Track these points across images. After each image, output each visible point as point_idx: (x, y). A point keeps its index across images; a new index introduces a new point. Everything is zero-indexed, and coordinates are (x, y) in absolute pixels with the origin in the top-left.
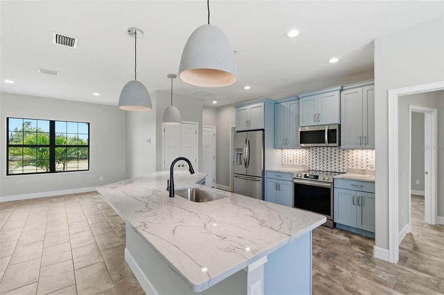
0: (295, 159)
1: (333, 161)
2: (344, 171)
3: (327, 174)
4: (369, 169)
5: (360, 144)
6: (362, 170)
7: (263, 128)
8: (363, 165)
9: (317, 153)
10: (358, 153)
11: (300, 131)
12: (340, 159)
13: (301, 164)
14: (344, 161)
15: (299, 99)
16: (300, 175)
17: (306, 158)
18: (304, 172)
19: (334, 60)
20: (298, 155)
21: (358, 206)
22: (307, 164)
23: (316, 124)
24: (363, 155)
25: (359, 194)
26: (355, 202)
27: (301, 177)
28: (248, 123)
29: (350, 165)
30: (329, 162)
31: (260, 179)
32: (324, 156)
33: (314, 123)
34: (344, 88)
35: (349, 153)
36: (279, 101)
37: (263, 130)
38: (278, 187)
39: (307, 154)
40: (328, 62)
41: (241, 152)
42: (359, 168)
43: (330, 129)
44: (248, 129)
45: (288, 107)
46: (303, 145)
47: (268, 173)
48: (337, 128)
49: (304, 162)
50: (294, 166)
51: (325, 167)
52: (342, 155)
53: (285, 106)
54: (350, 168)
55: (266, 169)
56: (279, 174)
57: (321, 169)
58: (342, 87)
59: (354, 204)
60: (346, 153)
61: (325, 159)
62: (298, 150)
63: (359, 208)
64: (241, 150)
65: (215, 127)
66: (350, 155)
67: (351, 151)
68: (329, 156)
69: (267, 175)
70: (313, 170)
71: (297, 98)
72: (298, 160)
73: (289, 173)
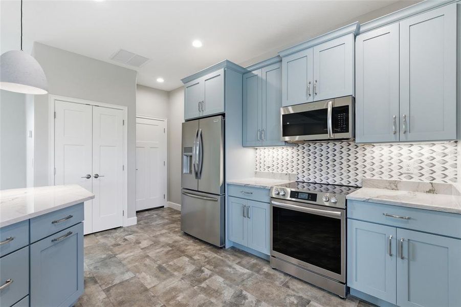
0: (275, 163)
1: (338, 166)
2: (359, 184)
3: (328, 190)
4: (404, 180)
5: (395, 133)
6: (390, 182)
7: (222, 111)
8: (392, 173)
9: (310, 153)
10: (382, 152)
11: (282, 113)
12: (349, 163)
13: (285, 172)
14: (357, 166)
15: (281, 61)
16: (282, 193)
17: (293, 162)
18: (289, 185)
20: (280, 157)
21: (399, 259)
22: (295, 172)
23: (311, 99)
24: (392, 155)
25: (403, 235)
26: (394, 252)
27: (284, 195)
28: (201, 105)
29: (368, 172)
30: (331, 168)
31: (219, 198)
32: (322, 158)
33: (307, 99)
34: (362, 29)
35: (366, 152)
36: (249, 69)
37: (223, 115)
38: (246, 212)
39: (295, 155)
41: (190, 154)
42: (385, 177)
43: (336, 106)
44: (201, 115)
45: (264, 78)
46: (287, 138)
47: (231, 188)
48: (349, 103)
49: (290, 168)
50: (273, 175)
51: (324, 176)
52: (352, 155)
53: (260, 75)
54: (368, 177)
55: (227, 181)
56: (248, 189)
57: (318, 181)
58: (359, 28)
59: (391, 255)
60: (360, 152)
61: (324, 163)
62: (280, 149)
63: (402, 265)
64: (190, 149)
65: (166, 120)
66: (369, 155)
67: (369, 149)
68: (331, 158)
69: (230, 191)
70: (304, 182)
71: (278, 59)
72: (279, 166)
73: (264, 188)
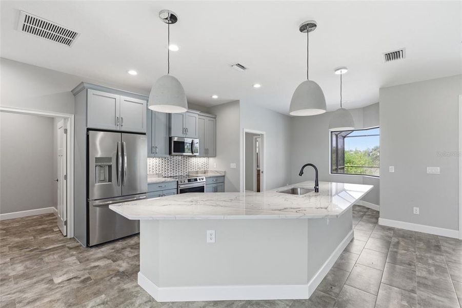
7: (145, 132)
17: (159, 166)
19: (215, 97)
22: (161, 172)
27: (185, 182)
28: (119, 120)
39: (160, 162)
40: (211, 96)
41: (108, 164)
49: (158, 170)
57: (172, 175)
64: (110, 159)
